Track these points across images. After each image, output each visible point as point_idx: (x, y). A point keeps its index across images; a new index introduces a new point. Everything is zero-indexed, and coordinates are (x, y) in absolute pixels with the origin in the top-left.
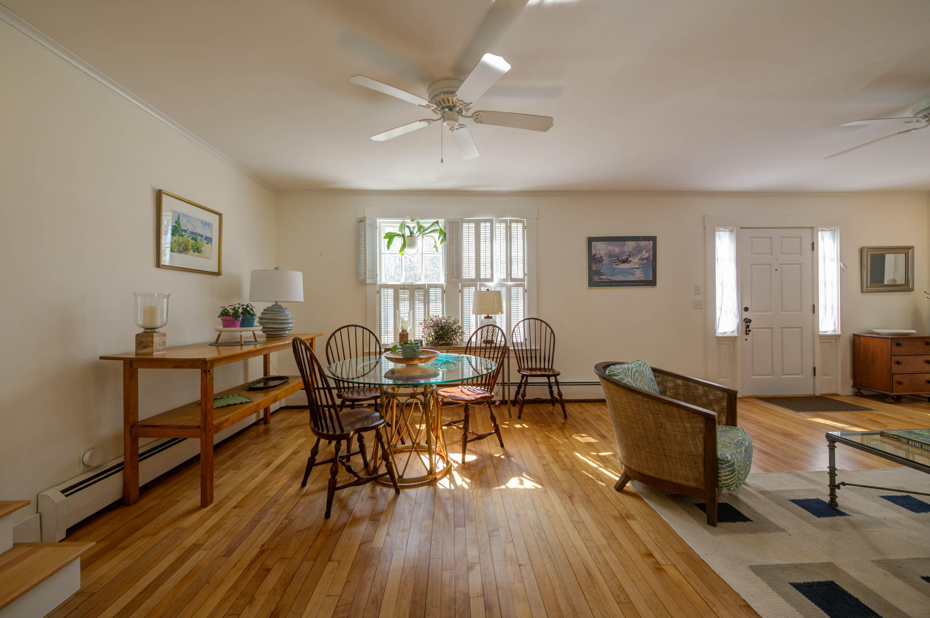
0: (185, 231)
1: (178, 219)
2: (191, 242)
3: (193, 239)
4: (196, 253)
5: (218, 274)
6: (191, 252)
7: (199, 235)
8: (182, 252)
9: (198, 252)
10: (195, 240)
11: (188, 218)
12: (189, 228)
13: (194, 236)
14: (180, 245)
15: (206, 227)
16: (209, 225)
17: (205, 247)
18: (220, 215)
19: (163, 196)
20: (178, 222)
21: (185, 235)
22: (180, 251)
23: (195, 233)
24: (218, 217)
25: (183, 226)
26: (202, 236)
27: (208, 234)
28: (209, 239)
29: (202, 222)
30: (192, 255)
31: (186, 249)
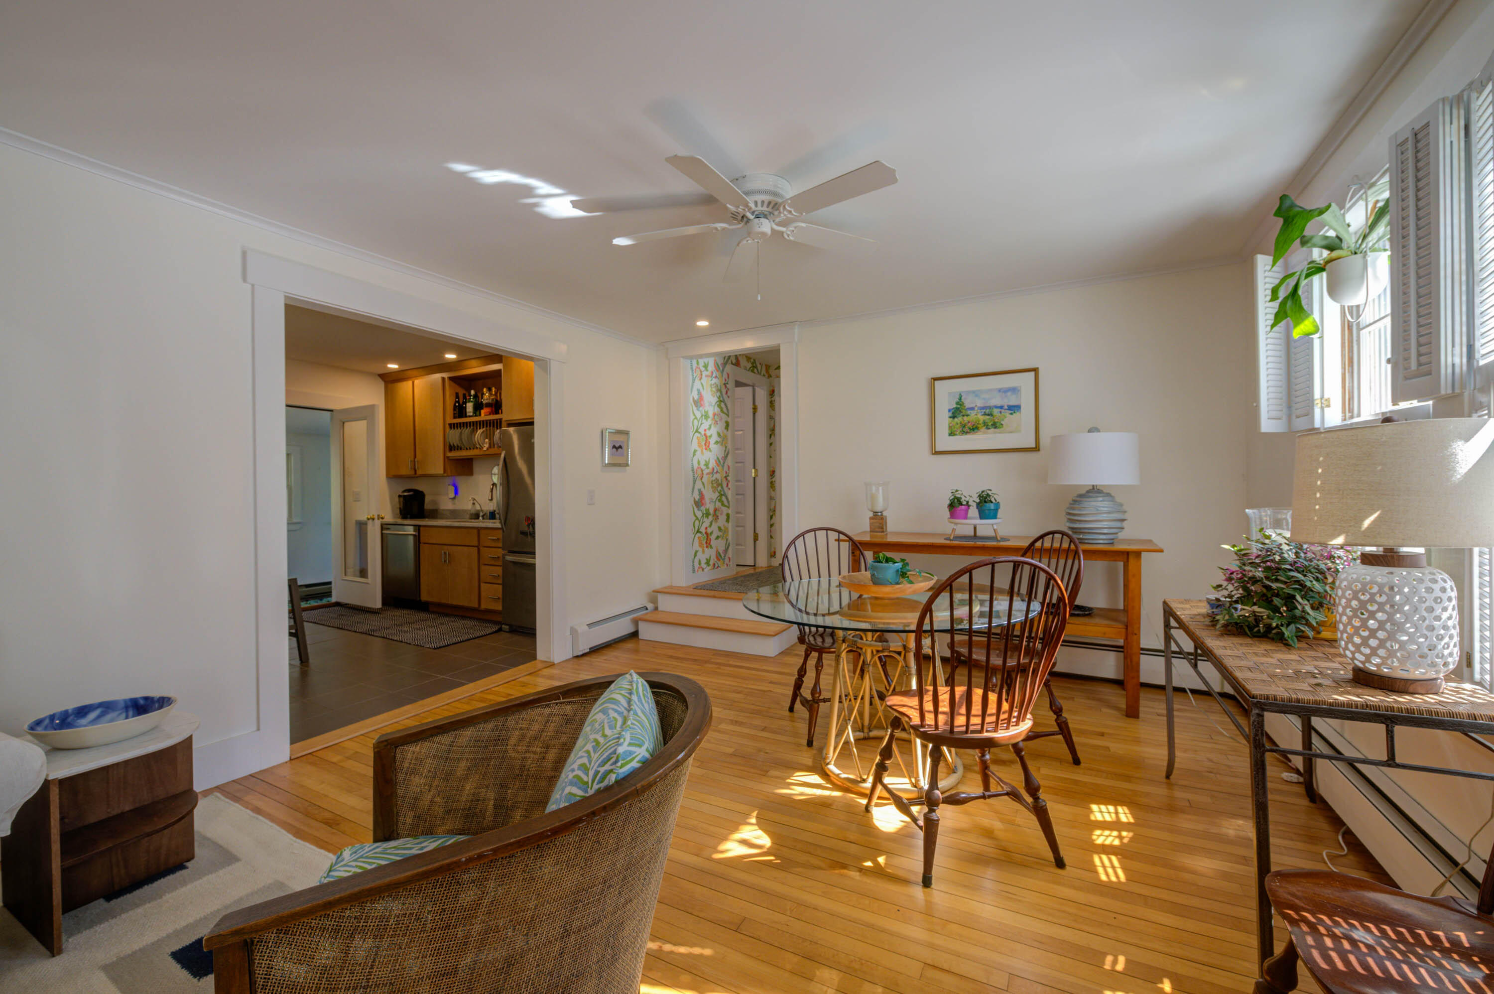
0: (972, 409)
1: (960, 399)
2: (982, 418)
3: (985, 414)
4: (992, 430)
5: (1036, 449)
6: (983, 429)
7: (996, 407)
8: (967, 432)
9: (995, 428)
10: (990, 415)
11: (976, 393)
12: (980, 403)
13: (988, 411)
14: (964, 426)
15: (1009, 394)
16: (1014, 390)
17: (1009, 419)
18: (1035, 370)
19: (936, 382)
20: (957, 403)
21: (972, 414)
22: (964, 433)
23: (990, 407)
24: (1033, 373)
25: (968, 404)
26: (1001, 407)
27: (1013, 402)
28: (1014, 409)
29: (1000, 390)
30: (984, 433)
31: (974, 429)
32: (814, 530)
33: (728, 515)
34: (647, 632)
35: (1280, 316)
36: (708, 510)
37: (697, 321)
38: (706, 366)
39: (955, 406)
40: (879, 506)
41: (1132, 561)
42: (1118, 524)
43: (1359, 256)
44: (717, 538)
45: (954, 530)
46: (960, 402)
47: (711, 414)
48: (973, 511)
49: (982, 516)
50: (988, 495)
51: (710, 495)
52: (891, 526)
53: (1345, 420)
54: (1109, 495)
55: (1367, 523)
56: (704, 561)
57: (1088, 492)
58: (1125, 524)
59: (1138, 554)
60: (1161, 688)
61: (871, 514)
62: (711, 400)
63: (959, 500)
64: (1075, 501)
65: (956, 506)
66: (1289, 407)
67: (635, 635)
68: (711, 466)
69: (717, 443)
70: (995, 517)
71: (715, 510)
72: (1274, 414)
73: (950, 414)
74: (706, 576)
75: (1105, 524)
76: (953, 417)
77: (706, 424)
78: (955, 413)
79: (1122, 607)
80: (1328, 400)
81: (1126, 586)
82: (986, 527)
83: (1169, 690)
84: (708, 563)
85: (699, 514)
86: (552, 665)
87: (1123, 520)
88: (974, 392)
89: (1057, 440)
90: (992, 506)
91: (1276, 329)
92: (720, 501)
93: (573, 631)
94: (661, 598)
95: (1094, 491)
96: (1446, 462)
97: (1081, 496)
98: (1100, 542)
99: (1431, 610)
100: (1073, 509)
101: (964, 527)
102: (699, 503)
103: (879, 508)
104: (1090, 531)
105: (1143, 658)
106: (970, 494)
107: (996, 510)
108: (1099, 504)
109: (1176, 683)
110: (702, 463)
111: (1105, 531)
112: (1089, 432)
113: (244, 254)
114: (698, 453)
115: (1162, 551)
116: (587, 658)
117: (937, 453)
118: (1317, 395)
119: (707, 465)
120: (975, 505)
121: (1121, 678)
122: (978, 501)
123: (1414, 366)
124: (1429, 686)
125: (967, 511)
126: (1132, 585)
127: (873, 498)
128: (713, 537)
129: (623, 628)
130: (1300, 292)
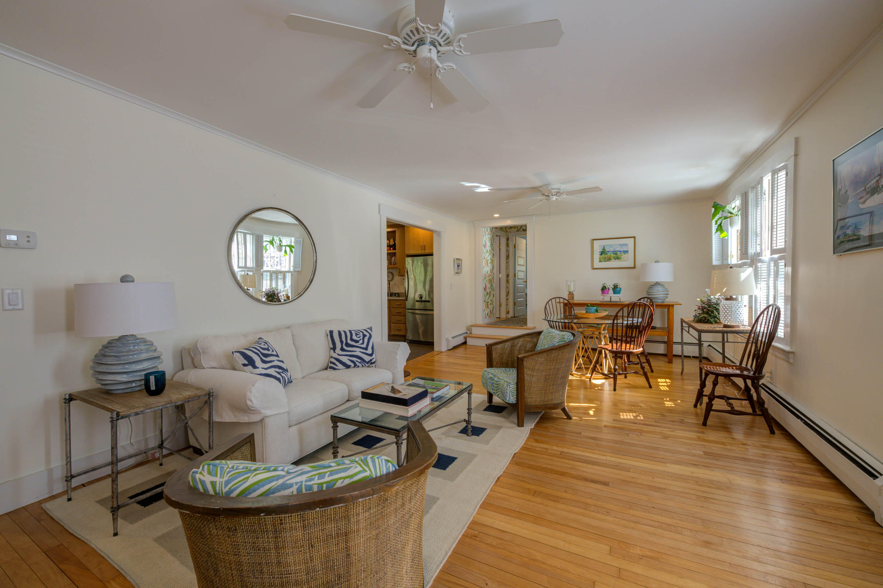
0: (609, 252)
2: (612, 255)
3: (614, 254)
4: (617, 260)
5: (634, 267)
6: (613, 260)
7: (619, 251)
8: (607, 261)
9: (619, 259)
10: (616, 254)
11: (610, 246)
12: (612, 249)
13: (615, 253)
14: (605, 258)
15: (624, 246)
16: (626, 245)
17: (624, 256)
18: (634, 237)
19: (594, 241)
20: (603, 249)
21: (609, 254)
22: (605, 261)
23: (615, 251)
24: (633, 239)
25: (607, 250)
26: (621, 251)
27: (625, 249)
28: (626, 252)
29: (620, 245)
30: (613, 261)
31: (609, 259)
32: (555, 298)
33: (493, 294)
34: (470, 342)
35: (717, 230)
36: (488, 292)
37: (494, 214)
38: (487, 230)
39: (602, 250)
40: (572, 290)
41: (671, 308)
42: (666, 296)
43: (737, 216)
44: (490, 304)
45: (604, 298)
46: (604, 249)
47: (488, 251)
48: (611, 291)
49: (615, 293)
50: (617, 285)
51: (488, 286)
52: (575, 298)
53: (737, 262)
54: (662, 285)
55: (724, 290)
56: (486, 314)
57: (655, 284)
58: (668, 296)
59: (673, 306)
60: (679, 356)
61: (568, 293)
62: (488, 244)
63: (605, 287)
64: (650, 287)
65: (604, 290)
66: (723, 257)
67: (465, 343)
68: (489, 273)
69: (490, 263)
70: (619, 293)
71: (490, 292)
72: (717, 259)
73: (600, 254)
74: (487, 321)
75: (661, 296)
76: (601, 255)
77: (488, 254)
78: (602, 253)
79: (666, 327)
80: (733, 255)
81: (668, 319)
82: (615, 298)
83: (683, 357)
84: (487, 315)
85: (485, 294)
86: (442, 352)
87: (667, 294)
88: (609, 245)
89: (644, 266)
90: (618, 289)
91: (717, 233)
92: (491, 288)
93: (447, 340)
94: (473, 328)
95: (657, 284)
96: (739, 278)
97: (652, 285)
98: (659, 302)
99: (737, 309)
100: (650, 290)
101: (606, 298)
102: (485, 289)
103: (571, 290)
104: (656, 298)
105: (674, 345)
106: (610, 285)
107: (620, 291)
108: (659, 288)
109: (685, 354)
110: (486, 272)
111: (661, 298)
112: (655, 262)
113: (379, 205)
114: (485, 267)
115: (681, 304)
116: (452, 351)
117: (594, 269)
118: (729, 254)
119: (487, 272)
120: (611, 289)
121: (666, 353)
122: (613, 287)
123: (744, 252)
124: (738, 326)
125: (608, 291)
126: (671, 317)
127: (569, 287)
128: (489, 304)
129: (461, 340)
130: (722, 225)
